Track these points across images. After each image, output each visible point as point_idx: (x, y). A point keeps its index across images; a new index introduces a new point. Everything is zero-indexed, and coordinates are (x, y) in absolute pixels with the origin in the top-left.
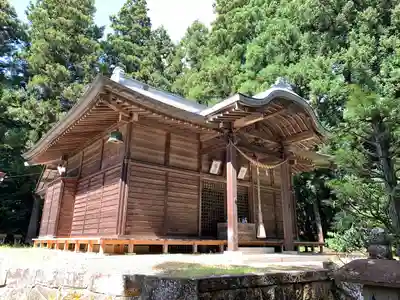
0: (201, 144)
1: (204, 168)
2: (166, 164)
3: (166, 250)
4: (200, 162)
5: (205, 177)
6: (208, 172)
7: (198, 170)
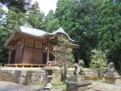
0: (43, 43)
1: (44, 48)
2: (34, 48)
3: (32, 66)
4: (43, 47)
5: (44, 51)
6: (45, 49)
7: (42, 49)
